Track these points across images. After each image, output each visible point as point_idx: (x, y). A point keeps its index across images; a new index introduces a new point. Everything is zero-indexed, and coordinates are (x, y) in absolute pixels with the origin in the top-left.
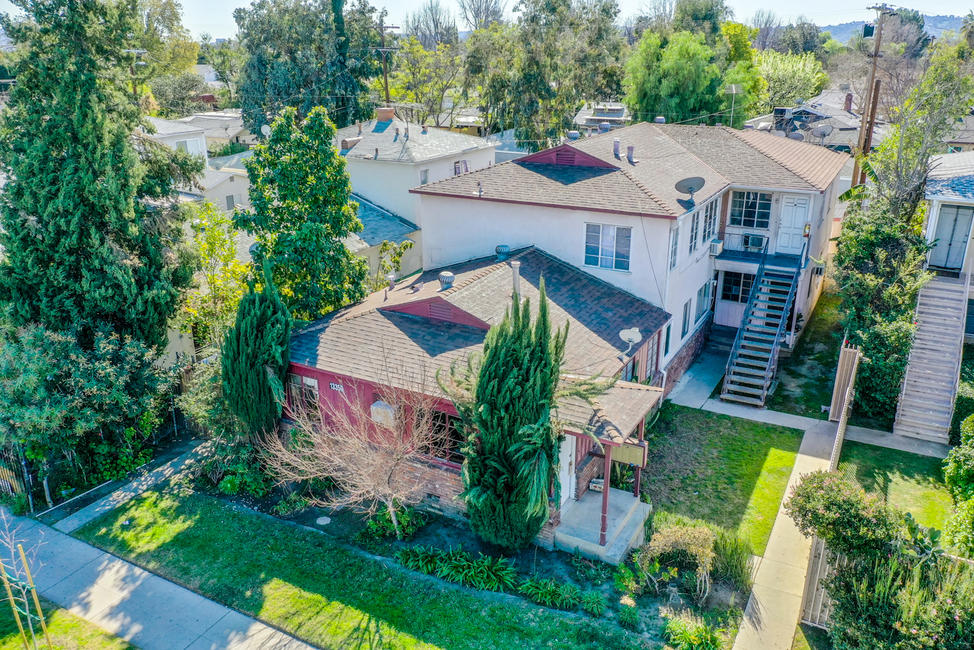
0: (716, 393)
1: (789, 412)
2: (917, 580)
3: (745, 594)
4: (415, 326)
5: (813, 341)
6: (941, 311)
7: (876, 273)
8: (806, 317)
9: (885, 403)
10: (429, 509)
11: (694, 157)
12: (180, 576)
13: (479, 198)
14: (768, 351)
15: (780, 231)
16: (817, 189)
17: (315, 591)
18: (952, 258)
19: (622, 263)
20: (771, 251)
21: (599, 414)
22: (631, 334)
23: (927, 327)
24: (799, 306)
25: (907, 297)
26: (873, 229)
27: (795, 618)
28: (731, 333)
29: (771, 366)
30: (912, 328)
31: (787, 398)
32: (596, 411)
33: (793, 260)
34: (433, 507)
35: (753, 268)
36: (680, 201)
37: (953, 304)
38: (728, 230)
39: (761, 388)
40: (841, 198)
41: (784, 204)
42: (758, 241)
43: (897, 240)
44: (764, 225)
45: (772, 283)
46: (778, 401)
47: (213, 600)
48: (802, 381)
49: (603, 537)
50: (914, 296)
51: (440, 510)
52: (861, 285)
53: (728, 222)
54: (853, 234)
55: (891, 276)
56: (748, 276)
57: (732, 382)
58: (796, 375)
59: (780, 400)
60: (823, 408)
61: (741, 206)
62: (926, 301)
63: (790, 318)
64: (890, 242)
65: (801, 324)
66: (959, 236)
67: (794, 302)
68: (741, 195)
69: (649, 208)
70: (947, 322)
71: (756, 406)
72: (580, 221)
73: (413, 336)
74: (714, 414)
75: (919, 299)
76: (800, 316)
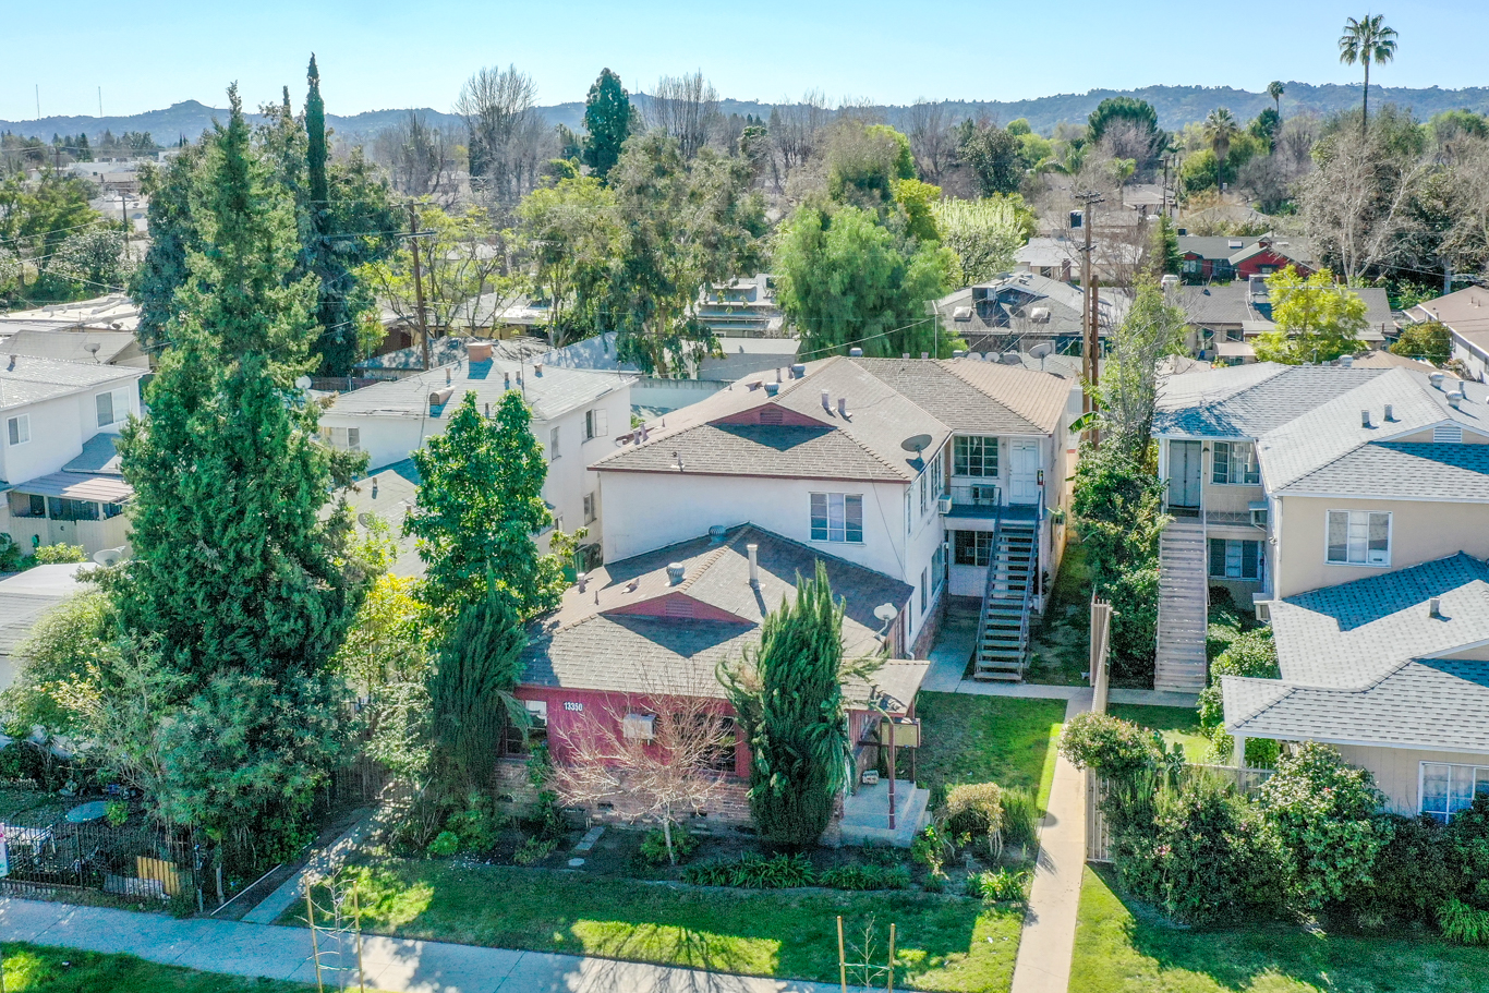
0: (969, 673)
1: (1049, 683)
2: (1166, 783)
3: (1035, 849)
4: (654, 628)
5: (1063, 602)
6: (1185, 554)
7: (1116, 522)
8: (1052, 576)
9: (1142, 661)
10: (693, 832)
11: (905, 399)
12: (447, 934)
13: (682, 472)
14: (1018, 618)
15: (1012, 478)
16: (1045, 433)
17: (611, 919)
18: (1189, 496)
19: (855, 534)
20: (1005, 503)
21: (878, 690)
22: (885, 611)
23: (1175, 573)
24: (1043, 563)
25: (1148, 544)
26: (1106, 473)
27: (1082, 858)
28: (974, 604)
29: (1023, 634)
30: (1156, 575)
31: (1044, 670)
32: (874, 687)
33: (1029, 511)
34: (696, 828)
35: (988, 524)
36: (908, 461)
37: (1193, 545)
38: (955, 482)
39: (1016, 660)
40: (1071, 428)
41: (1011, 448)
42: (989, 492)
43: (1132, 483)
44: (993, 473)
45: (1010, 540)
46: (1036, 674)
47: (498, 947)
48: (1056, 650)
49: (892, 819)
50: (1155, 542)
51: (706, 830)
52: (1102, 534)
53: (953, 472)
54: (1087, 480)
55: (1129, 523)
56: (981, 534)
57: (984, 658)
58: (1049, 644)
59: (1037, 672)
60: (1084, 674)
61: (965, 453)
62: (1168, 545)
63: (1036, 579)
64: (1124, 485)
65: (1048, 584)
66: (1191, 474)
67: (1037, 560)
68: (963, 440)
69: (878, 473)
70: (1192, 566)
71: (1013, 682)
72: (803, 492)
73: (654, 638)
74: (970, 695)
75: (1162, 544)
76: (1045, 575)
